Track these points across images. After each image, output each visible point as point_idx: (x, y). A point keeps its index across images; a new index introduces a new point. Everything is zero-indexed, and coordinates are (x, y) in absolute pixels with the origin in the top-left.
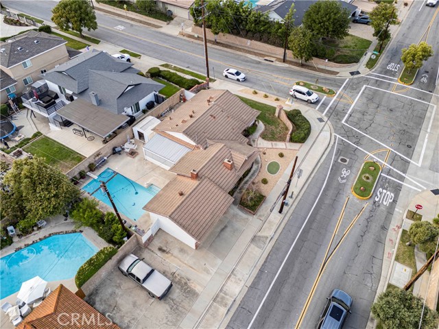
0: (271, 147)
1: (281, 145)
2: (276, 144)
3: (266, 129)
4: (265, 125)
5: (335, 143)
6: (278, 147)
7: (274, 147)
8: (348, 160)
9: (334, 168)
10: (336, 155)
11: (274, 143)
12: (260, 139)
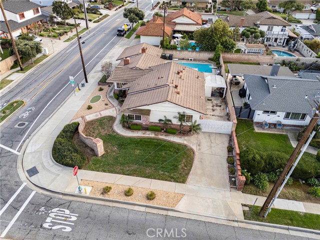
0: (102, 112)
1: (90, 117)
2: (97, 116)
3: (111, 127)
4: (114, 132)
5: (24, 141)
6: (94, 114)
7: (98, 113)
8: (16, 126)
9: (36, 116)
10: (29, 128)
11: (100, 116)
12: (115, 116)
